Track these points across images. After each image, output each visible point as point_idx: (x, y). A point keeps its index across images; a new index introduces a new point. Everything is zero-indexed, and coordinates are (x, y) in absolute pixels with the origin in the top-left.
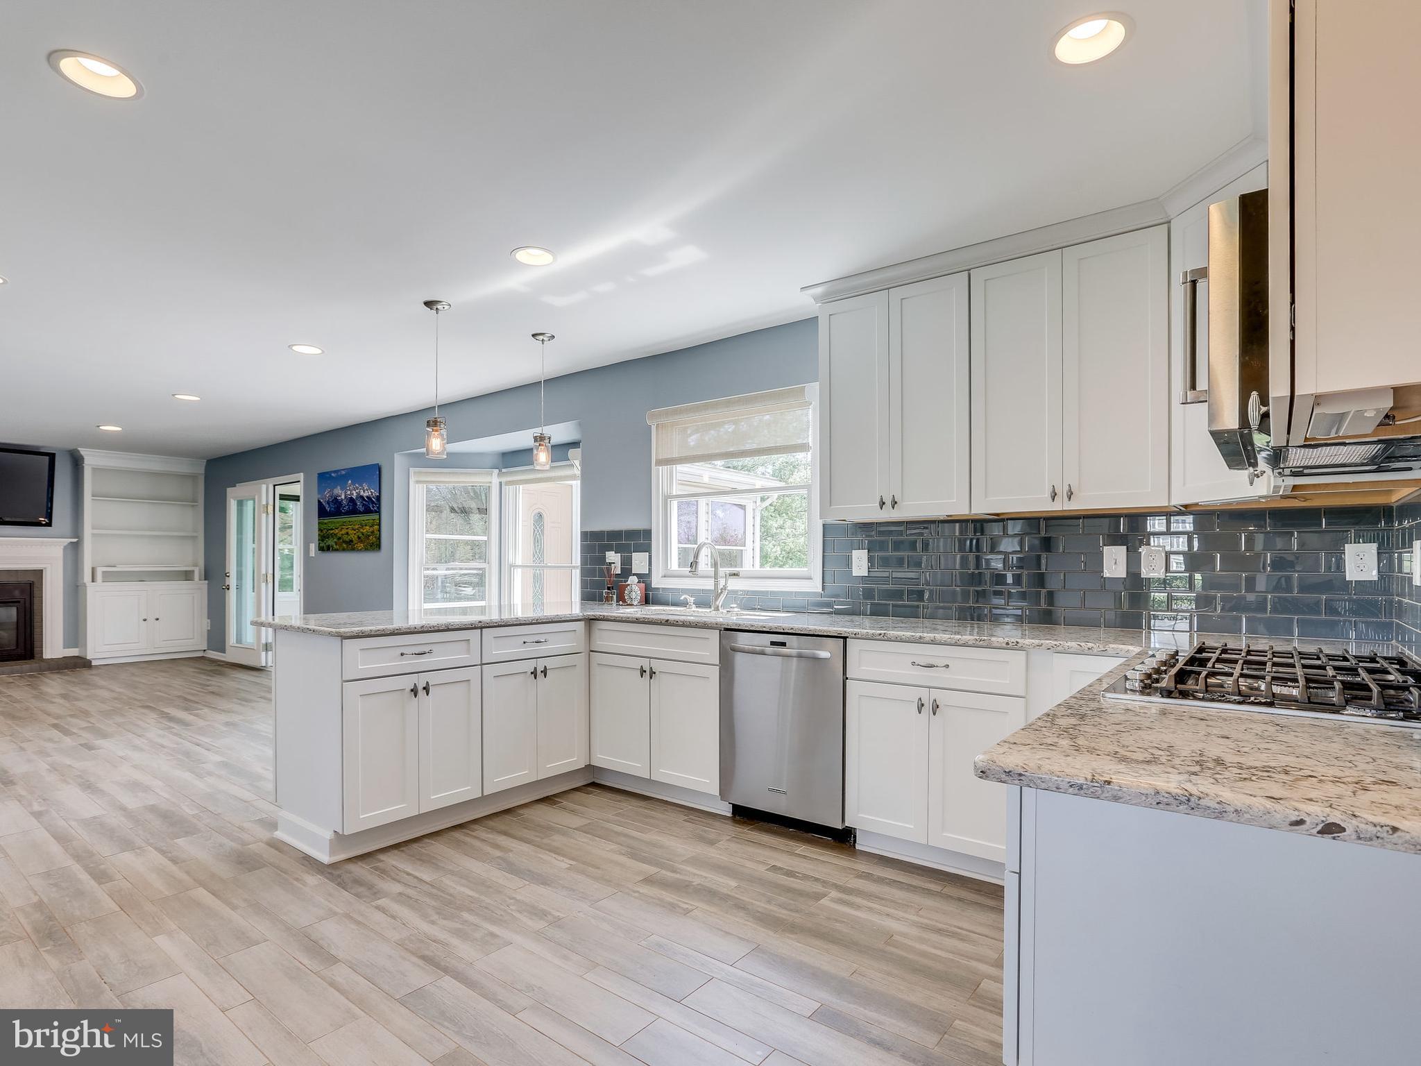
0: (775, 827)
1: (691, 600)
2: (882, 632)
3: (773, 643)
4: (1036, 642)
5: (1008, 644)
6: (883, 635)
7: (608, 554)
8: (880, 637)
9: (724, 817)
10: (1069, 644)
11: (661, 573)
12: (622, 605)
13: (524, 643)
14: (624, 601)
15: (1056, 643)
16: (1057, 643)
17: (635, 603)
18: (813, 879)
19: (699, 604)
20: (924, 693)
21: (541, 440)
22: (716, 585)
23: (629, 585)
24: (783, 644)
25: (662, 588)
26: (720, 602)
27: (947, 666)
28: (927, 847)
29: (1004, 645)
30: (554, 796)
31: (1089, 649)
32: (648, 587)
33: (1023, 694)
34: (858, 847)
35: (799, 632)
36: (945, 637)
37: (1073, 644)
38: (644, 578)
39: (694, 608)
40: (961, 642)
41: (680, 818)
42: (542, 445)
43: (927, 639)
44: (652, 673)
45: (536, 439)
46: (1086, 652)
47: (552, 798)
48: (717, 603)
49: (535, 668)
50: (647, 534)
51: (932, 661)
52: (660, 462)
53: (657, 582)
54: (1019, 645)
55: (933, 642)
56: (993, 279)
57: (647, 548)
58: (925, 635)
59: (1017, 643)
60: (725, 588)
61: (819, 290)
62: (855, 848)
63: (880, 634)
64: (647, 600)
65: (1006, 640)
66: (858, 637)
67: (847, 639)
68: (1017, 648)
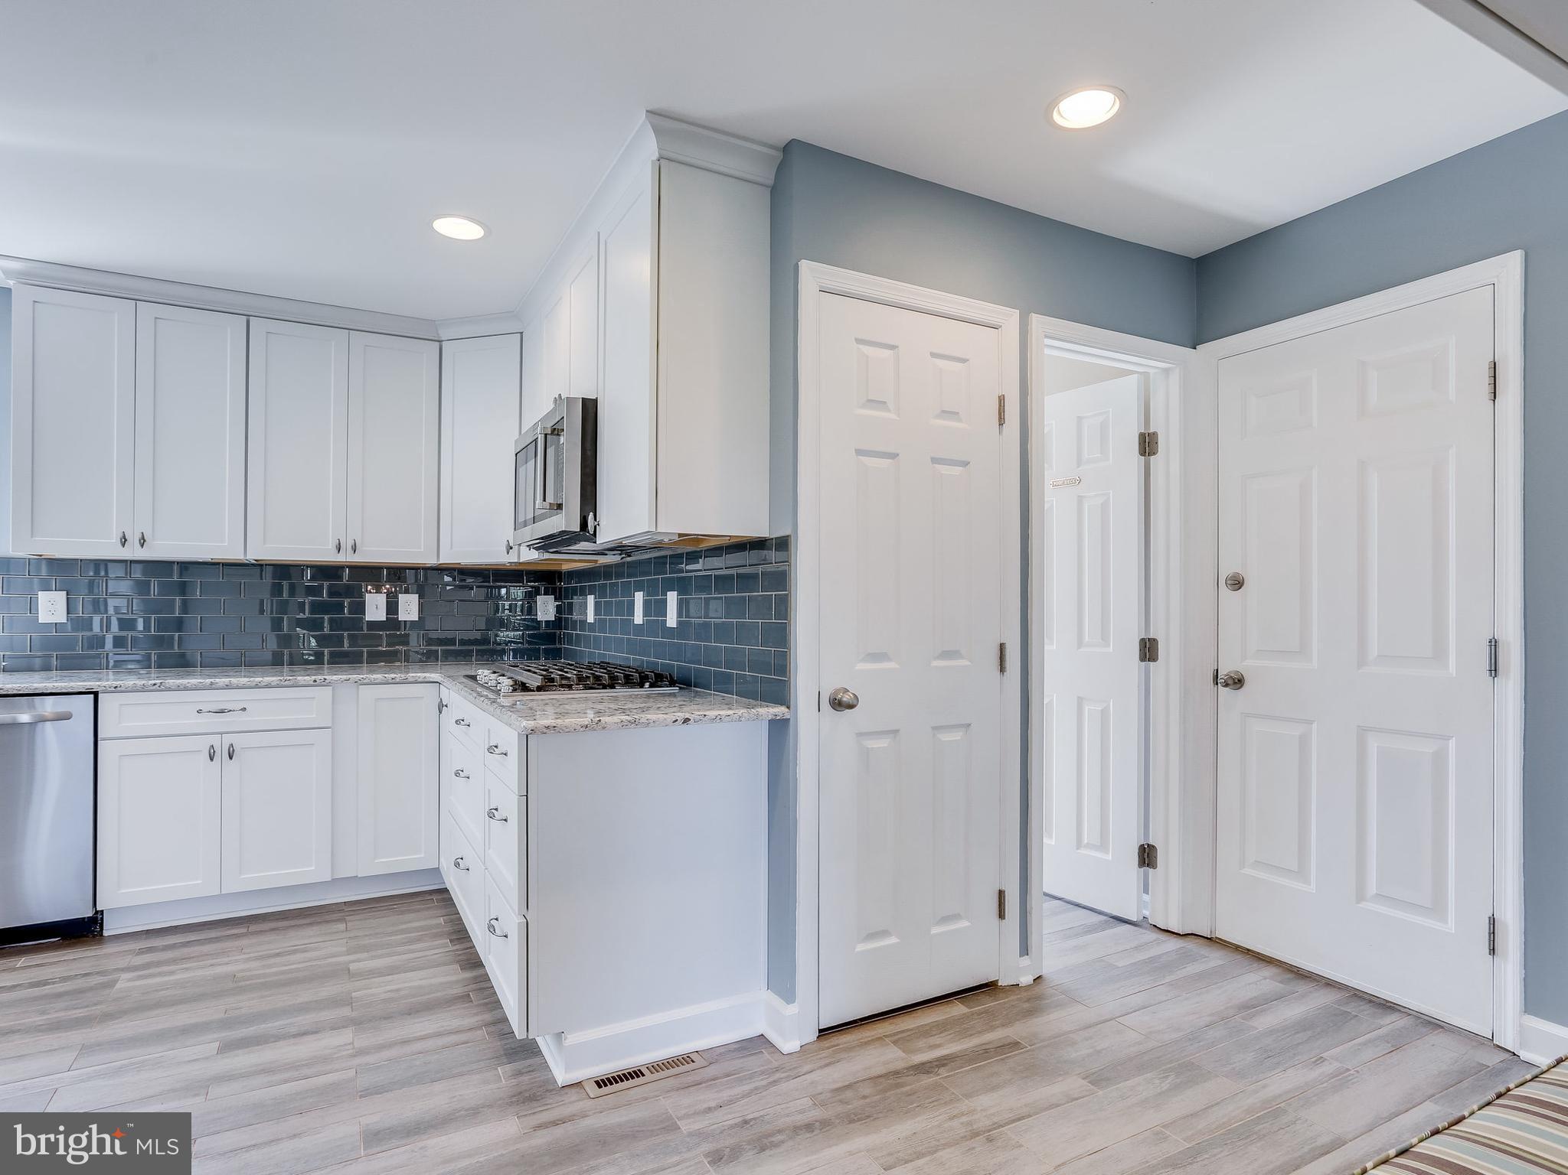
2: (157, 681)
4: (345, 677)
5: (315, 681)
6: (158, 685)
8: (154, 688)
10: (375, 676)
15: (362, 676)
16: (364, 676)
20: (215, 740)
27: (243, 709)
28: (221, 897)
29: (312, 683)
31: (392, 679)
33: (330, 725)
34: (107, 932)
35: (15, 692)
36: (244, 680)
37: (379, 676)
40: (261, 684)
43: (221, 684)
46: (390, 681)
51: (225, 707)
54: (327, 681)
55: (228, 687)
58: (217, 680)
59: (325, 679)
62: (102, 934)
63: (155, 685)
65: (313, 678)
66: (116, 689)
67: (100, 695)
68: (325, 684)
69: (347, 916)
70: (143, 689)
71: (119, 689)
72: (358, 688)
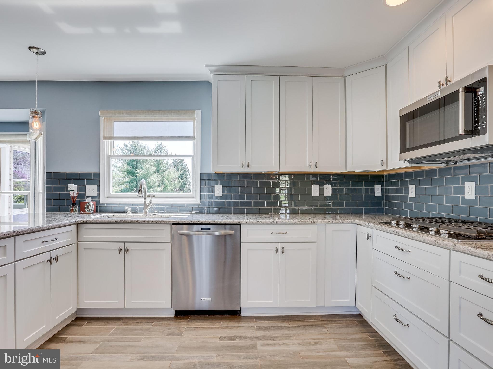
0: (200, 316)
1: (129, 209)
3: (203, 229)
4: (321, 221)
5: (311, 222)
6: (260, 222)
7: (69, 185)
8: (258, 223)
9: (171, 318)
10: (333, 221)
11: (106, 196)
12: (83, 213)
13: (43, 242)
14: (84, 211)
15: (328, 221)
16: (329, 221)
17: (92, 212)
18: (243, 338)
19: (134, 211)
20: (277, 245)
21: (35, 114)
22: (145, 202)
23: (88, 202)
24: (209, 229)
25: (107, 204)
26: (147, 210)
27: (286, 233)
28: (279, 308)
29: (310, 223)
30: (57, 334)
31: (339, 222)
32: (97, 204)
33: (316, 241)
34: (242, 315)
35: (218, 223)
38: (95, 199)
39: (131, 214)
40: (293, 223)
41: (149, 325)
42: (36, 117)
43: (280, 223)
44: (127, 251)
45: (31, 113)
46: (339, 223)
47: (56, 336)
48: (146, 210)
49: (51, 257)
50: (97, 175)
51: (281, 232)
52: (105, 138)
53: (103, 200)
54: (316, 222)
55: (282, 224)
56: (289, 81)
57: (97, 182)
59: (315, 221)
60: (150, 203)
61: (214, 68)
62: (241, 316)
63: (259, 222)
64: (97, 211)
65: (311, 221)
66: (247, 223)
67: (242, 225)
68: (314, 223)
69: (325, 324)
70: (255, 224)
71: (248, 223)
72: (326, 226)
